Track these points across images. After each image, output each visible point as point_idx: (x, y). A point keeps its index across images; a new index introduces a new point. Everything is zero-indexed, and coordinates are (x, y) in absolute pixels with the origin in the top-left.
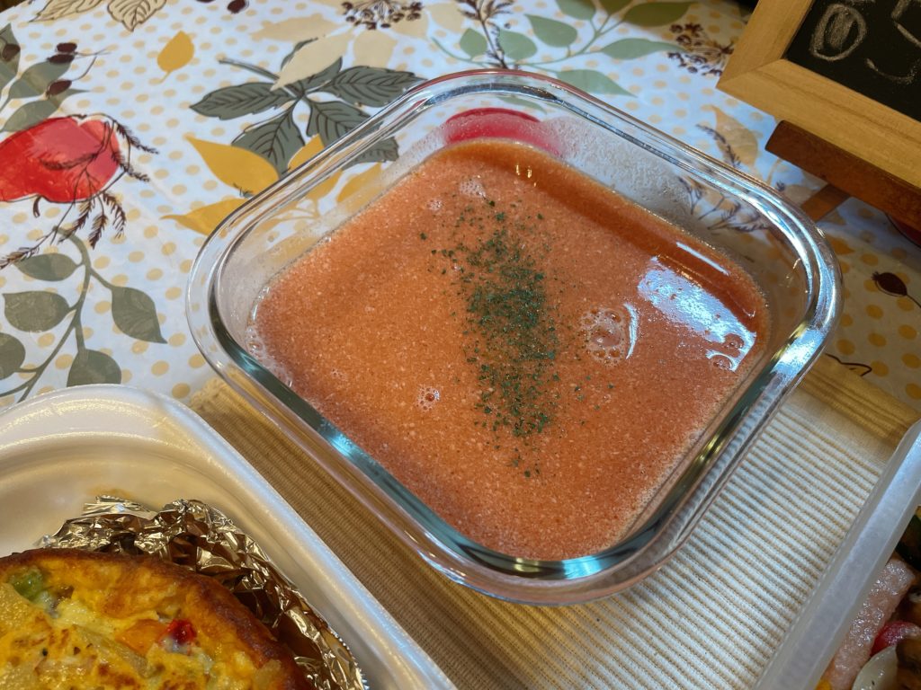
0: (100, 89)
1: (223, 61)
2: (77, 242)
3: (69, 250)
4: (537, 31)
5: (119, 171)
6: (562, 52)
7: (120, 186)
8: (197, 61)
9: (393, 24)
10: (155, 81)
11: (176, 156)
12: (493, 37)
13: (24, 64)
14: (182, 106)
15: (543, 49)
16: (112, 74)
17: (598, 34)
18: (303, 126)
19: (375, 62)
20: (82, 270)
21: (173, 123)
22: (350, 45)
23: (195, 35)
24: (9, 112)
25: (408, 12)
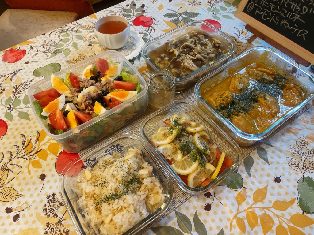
0: (149, 12)
1: (168, 9)
2: (148, 32)
3: (147, 33)
4: (220, 9)
5: (153, 24)
6: (224, 12)
7: (153, 26)
8: (164, 9)
9: (196, 5)
10: (157, 11)
11: (161, 22)
12: (213, 9)
13: (137, 7)
14: (162, 15)
15: (221, 11)
16: (151, 10)
17: (231, 10)
18: (181, 20)
19: (192, 12)
20: (149, 36)
21: (161, 18)
22: (189, 9)
23: (164, 5)
24: (135, 14)
25: (199, 4)
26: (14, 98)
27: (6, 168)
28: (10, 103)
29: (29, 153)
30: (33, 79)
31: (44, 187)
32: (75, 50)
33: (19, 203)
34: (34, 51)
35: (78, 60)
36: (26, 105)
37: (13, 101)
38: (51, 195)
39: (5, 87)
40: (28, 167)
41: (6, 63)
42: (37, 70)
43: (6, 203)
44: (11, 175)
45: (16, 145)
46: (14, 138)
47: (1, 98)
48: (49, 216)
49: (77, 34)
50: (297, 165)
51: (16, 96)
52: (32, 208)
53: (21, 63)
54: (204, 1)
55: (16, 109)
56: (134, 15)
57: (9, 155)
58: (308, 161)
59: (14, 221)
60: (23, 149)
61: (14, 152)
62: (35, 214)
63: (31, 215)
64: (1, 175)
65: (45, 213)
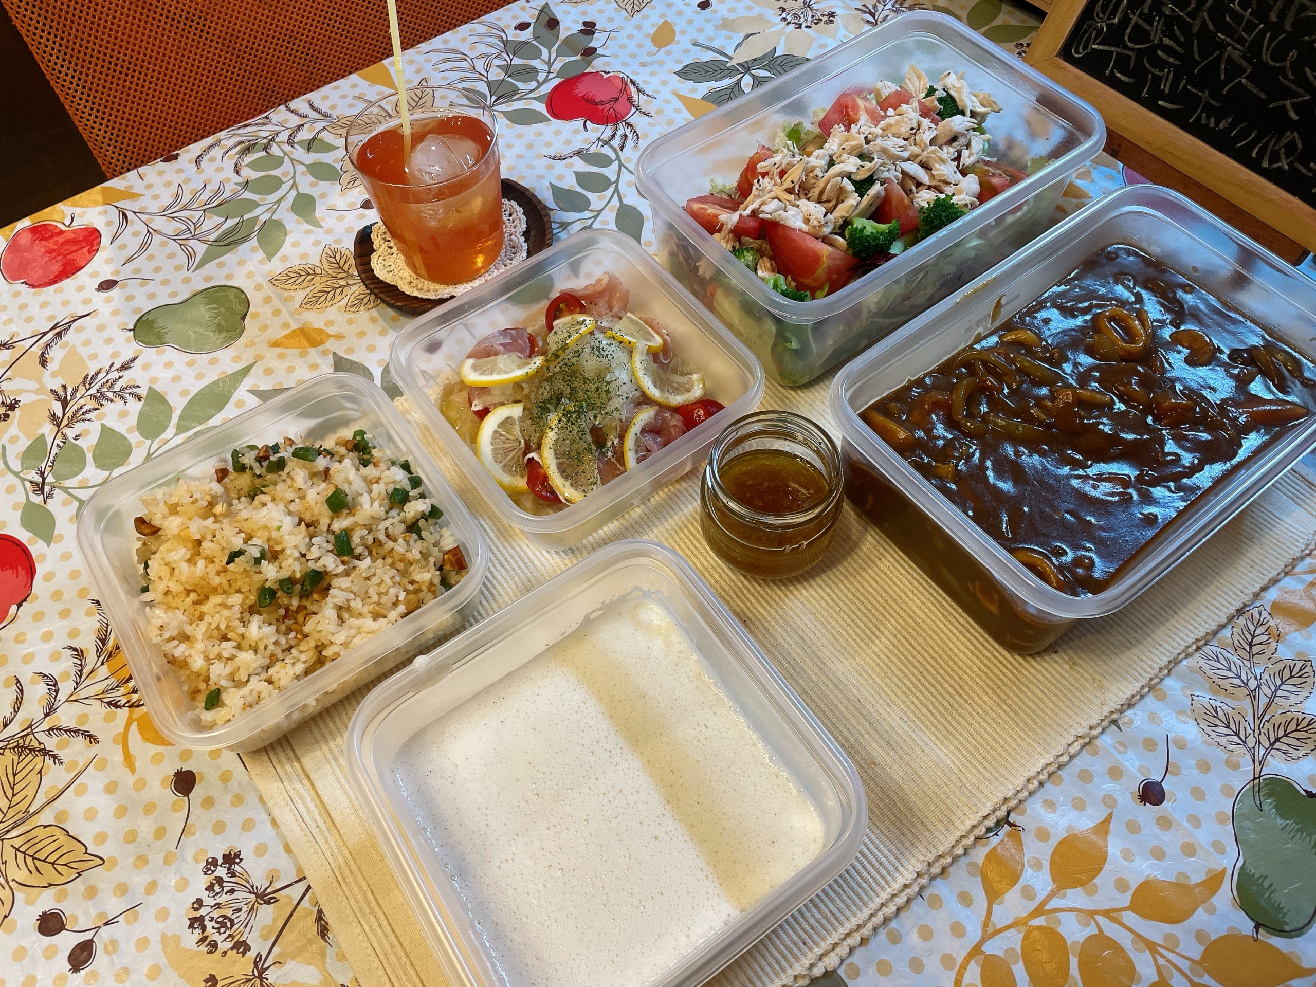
0: (615, 56)
1: (694, 45)
2: (613, 148)
3: (606, 150)
5: (633, 110)
7: (635, 118)
8: (678, 43)
9: (813, 26)
10: (650, 54)
11: (667, 101)
13: (563, 35)
16: (623, 47)
18: (747, 90)
19: (797, 54)
20: (616, 163)
21: (664, 83)
22: (783, 38)
23: (676, 24)
24: (557, 66)
25: (825, 18)
26: (57, 441)
27: (36, 745)
28: (43, 465)
29: (127, 682)
30: (134, 359)
31: (193, 825)
32: (307, 227)
33: (91, 892)
34: (135, 234)
35: (318, 271)
36: (107, 473)
37: (53, 454)
38: (220, 861)
39: (20, 391)
40: (123, 740)
41: (19, 286)
42: (151, 317)
43: (40, 894)
44: (55, 776)
45: (71, 648)
46: (65, 614)
47: (5, 440)
48: (214, 946)
49: (311, 158)
50: (1233, 727)
51: (67, 431)
52: (147, 914)
53: (80, 289)
54: (847, 7)
55: (65, 490)
56: (549, 72)
57: (46, 688)
58: (1277, 714)
59: (76, 969)
60: (103, 663)
61: (65, 675)
62: (159, 938)
63: (143, 943)
64: (15, 775)
65: (197, 934)
